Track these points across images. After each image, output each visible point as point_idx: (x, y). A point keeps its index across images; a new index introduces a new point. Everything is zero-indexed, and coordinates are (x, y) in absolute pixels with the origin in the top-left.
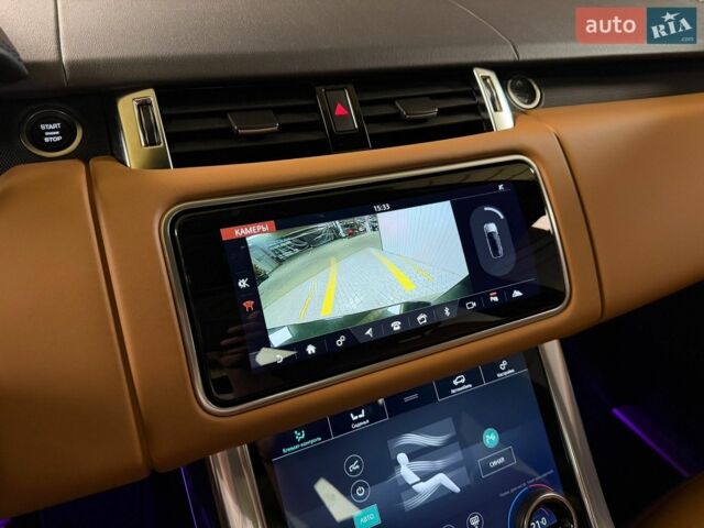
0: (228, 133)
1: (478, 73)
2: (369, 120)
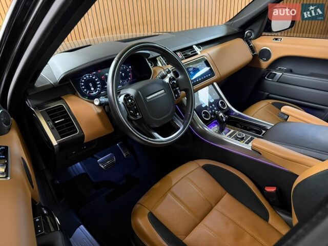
1: (194, 46)
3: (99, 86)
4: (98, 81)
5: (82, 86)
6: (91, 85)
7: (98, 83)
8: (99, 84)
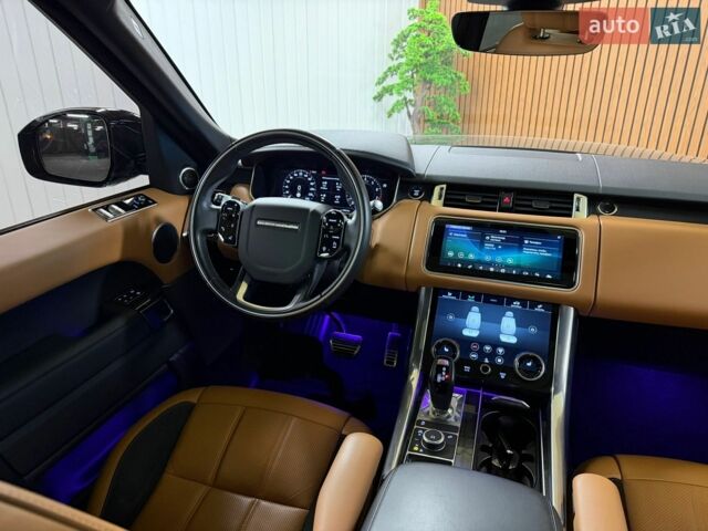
0: (464, 201)
1: (576, 196)
2: (517, 205)
3: (311, 194)
4: (313, 186)
5: (286, 184)
6: (299, 188)
7: (312, 189)
8: (312, 192)
